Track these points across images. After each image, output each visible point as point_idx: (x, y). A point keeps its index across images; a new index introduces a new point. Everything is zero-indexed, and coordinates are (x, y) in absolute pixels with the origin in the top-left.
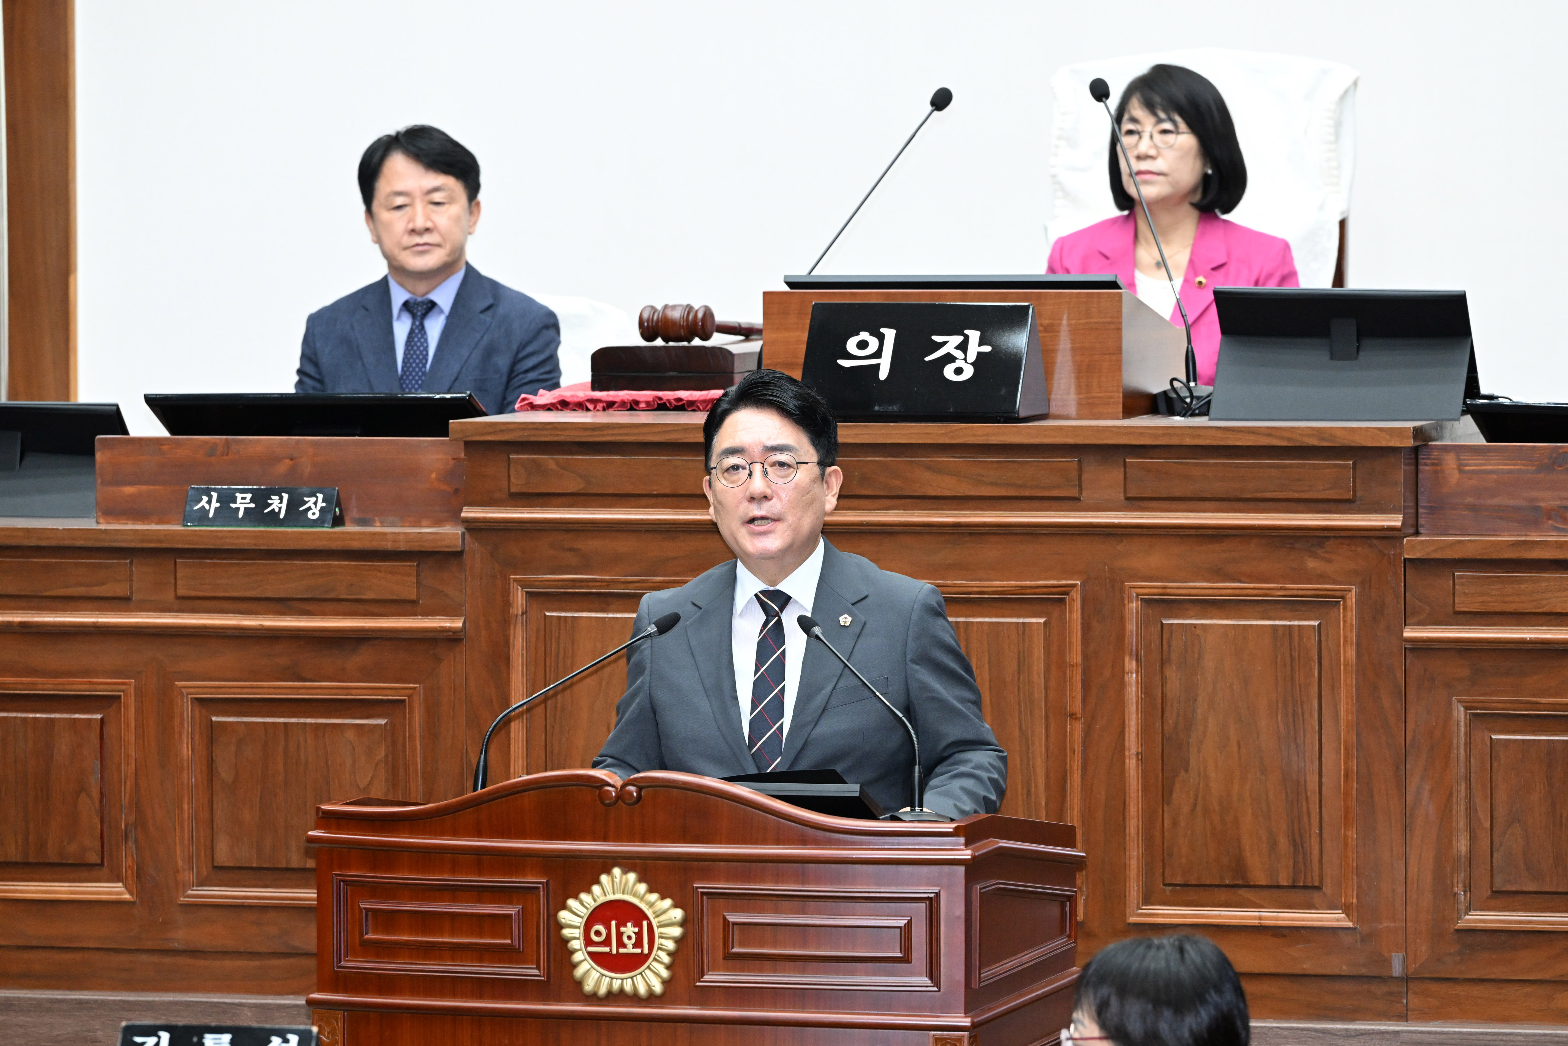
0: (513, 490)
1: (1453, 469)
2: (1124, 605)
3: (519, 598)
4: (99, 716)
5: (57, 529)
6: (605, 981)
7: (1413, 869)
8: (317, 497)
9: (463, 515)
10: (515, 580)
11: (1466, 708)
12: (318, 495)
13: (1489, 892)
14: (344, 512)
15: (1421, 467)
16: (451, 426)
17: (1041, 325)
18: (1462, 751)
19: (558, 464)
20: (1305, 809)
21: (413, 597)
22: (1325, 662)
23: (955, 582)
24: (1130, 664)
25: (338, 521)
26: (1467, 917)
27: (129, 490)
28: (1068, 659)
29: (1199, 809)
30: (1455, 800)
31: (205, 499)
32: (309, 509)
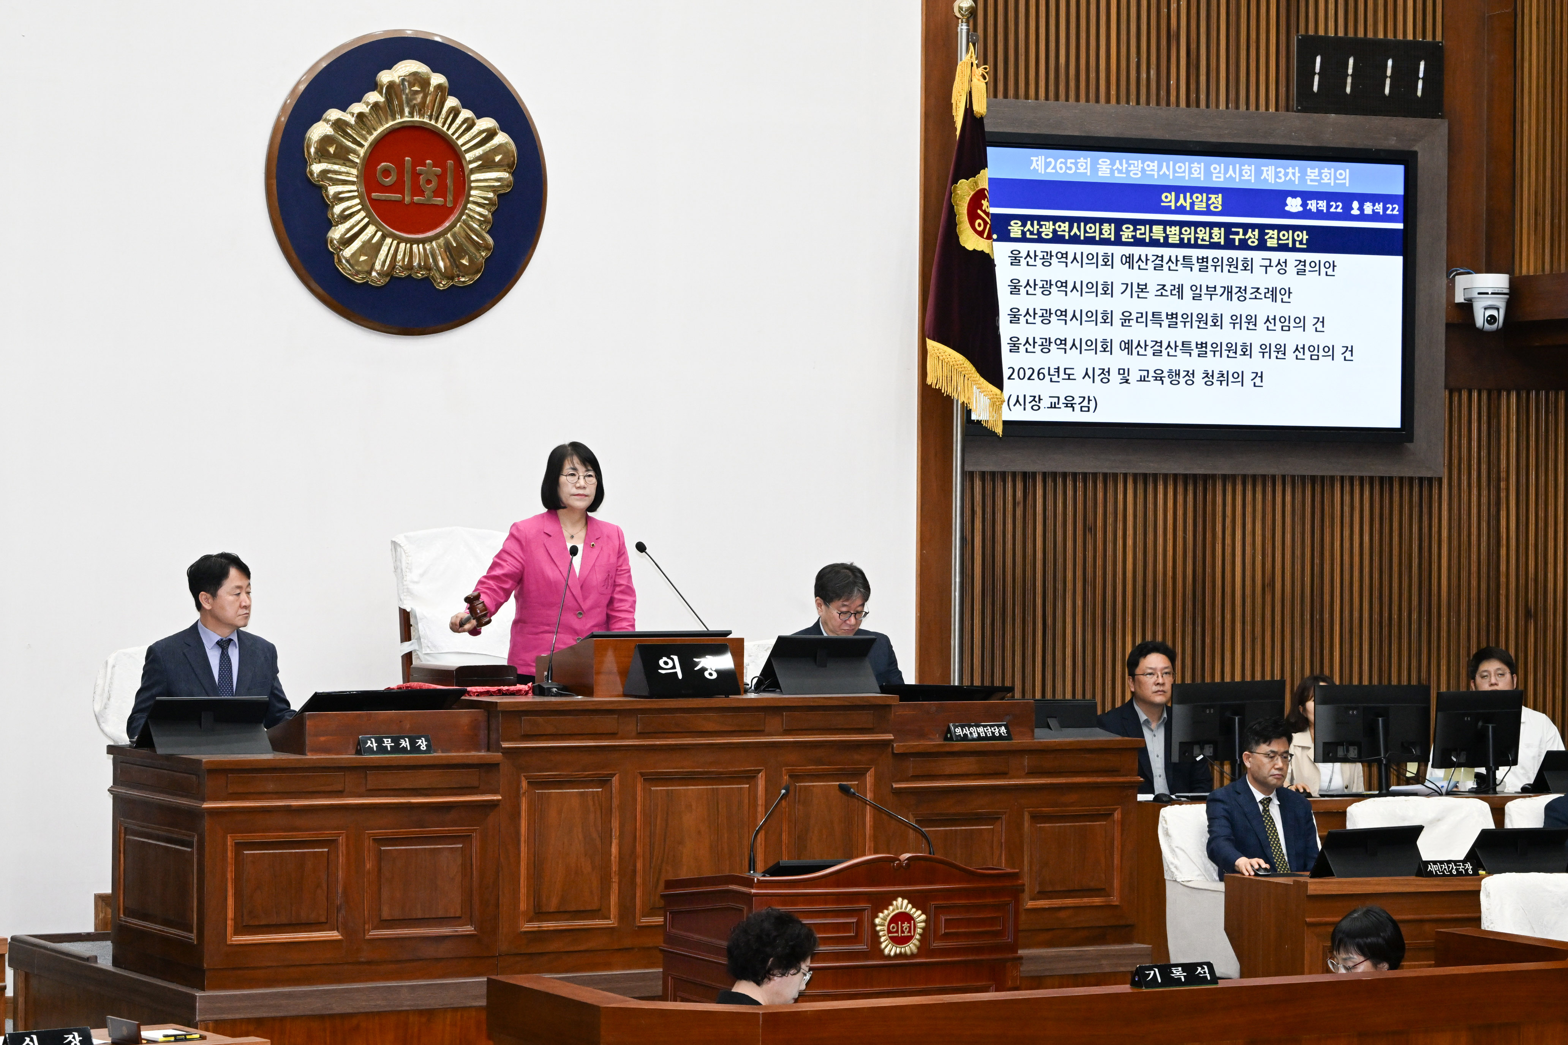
0: (524, 734)
3: (524, 784)
4: (327, 850)
6: (893, 950)
8: (422, 740)
9: (501, 746)
10: (522, 776)
19: (544, 721)
21: (477, 786)
31: (369, 742)
32: (420, 745)
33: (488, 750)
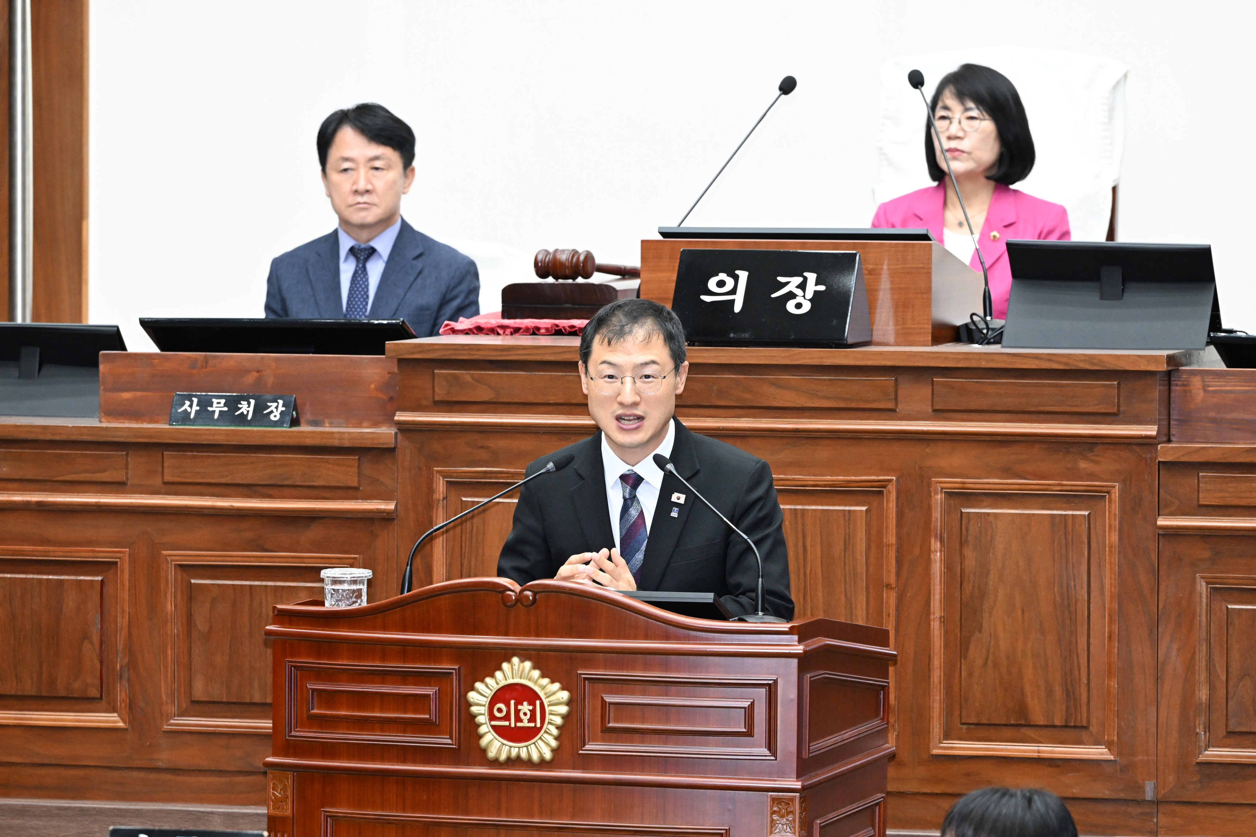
0: (437, 398)
1: (1199, 389)
2: (930, 496)
3: (440, 486)
4: (100, 578)
5: (68, 427)
6: (506, 749)
7: (1163, 714)
8: (278, 403)
9: (396, 418)
10: (438, 472)
11: (1207, 583)
12: (279, 401)
13: (1225, 733)
14: (300, 416)
15: (1173, 388)
16: (387, 346)
17: (866, 269)
18: (1204, 619)
19: (473, 378)
20: (1076, 663)
21: (356, 484)
22: (1094, 545)
23: (794, 477)
24: (936, 545)
25: (295, 422)
26: (1207, 752)
27: (126, 395)
28: (885, 540)
29: (990, 663)
30: (1197, 658)
31: (188, 403)
32: (271, 412)
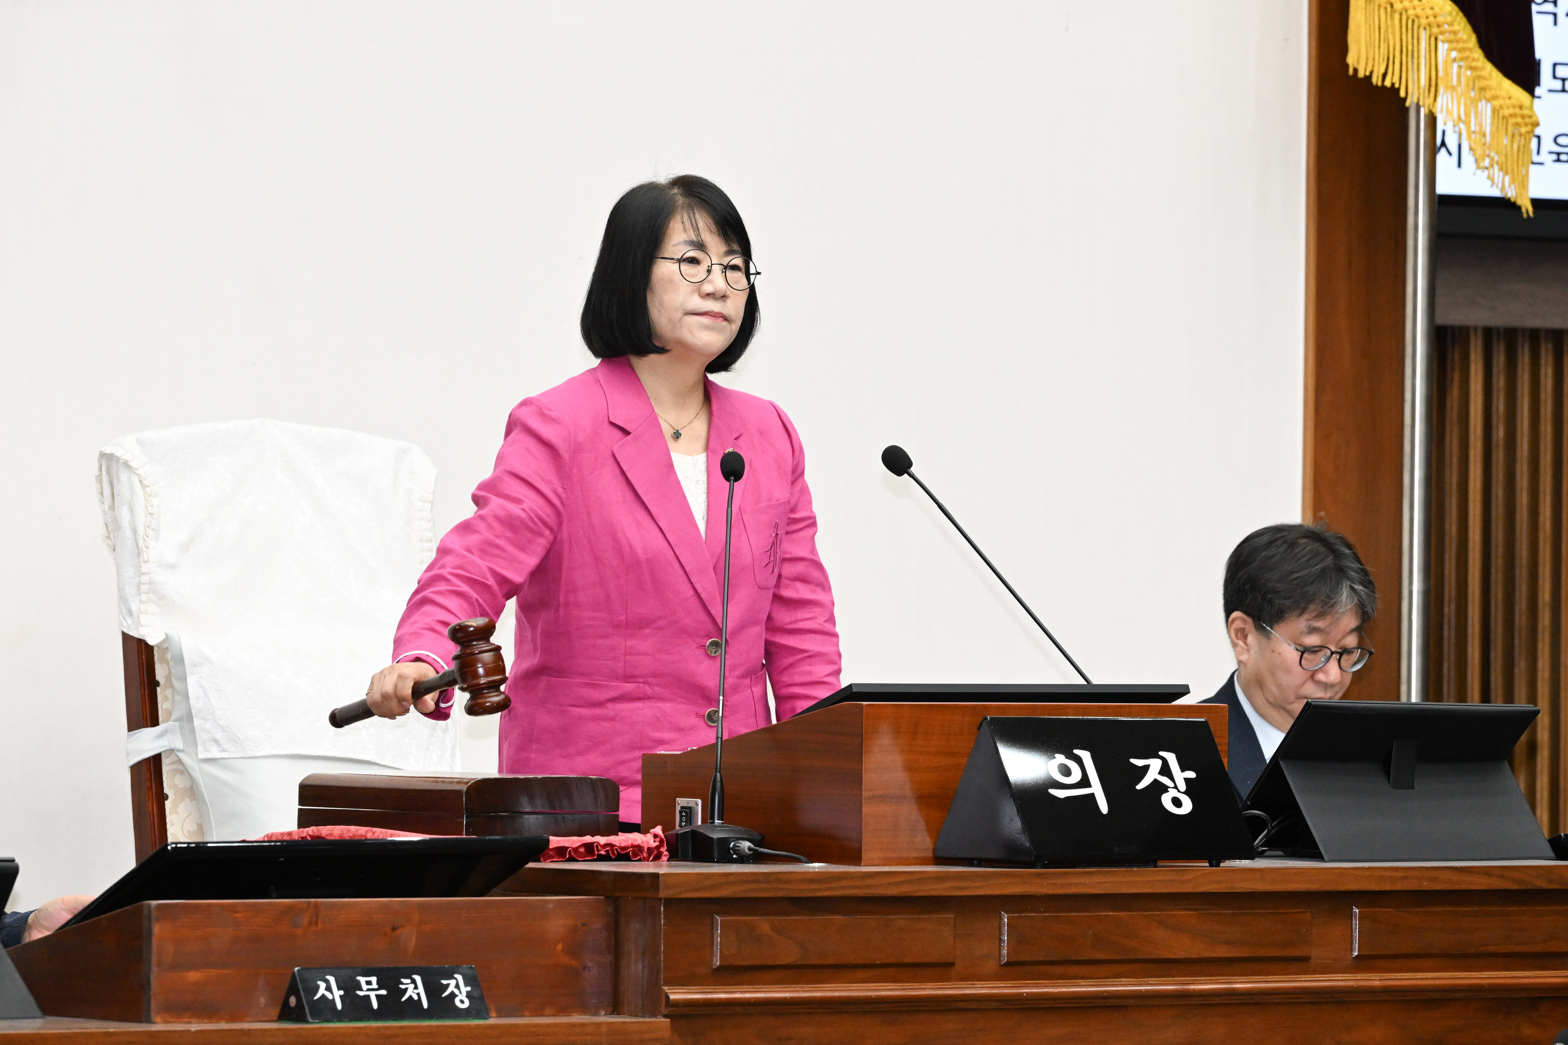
0: (716, 964)
8: (456, 979)
12: (455, 976)
19: (772, 928)
31: (322, 985)
32: (453, 996)
33: (616, 1008)
